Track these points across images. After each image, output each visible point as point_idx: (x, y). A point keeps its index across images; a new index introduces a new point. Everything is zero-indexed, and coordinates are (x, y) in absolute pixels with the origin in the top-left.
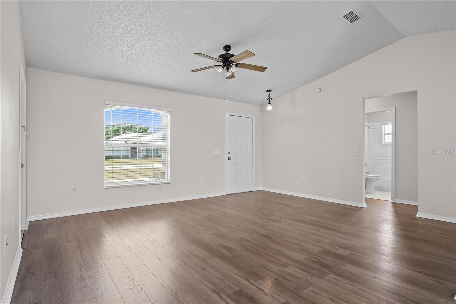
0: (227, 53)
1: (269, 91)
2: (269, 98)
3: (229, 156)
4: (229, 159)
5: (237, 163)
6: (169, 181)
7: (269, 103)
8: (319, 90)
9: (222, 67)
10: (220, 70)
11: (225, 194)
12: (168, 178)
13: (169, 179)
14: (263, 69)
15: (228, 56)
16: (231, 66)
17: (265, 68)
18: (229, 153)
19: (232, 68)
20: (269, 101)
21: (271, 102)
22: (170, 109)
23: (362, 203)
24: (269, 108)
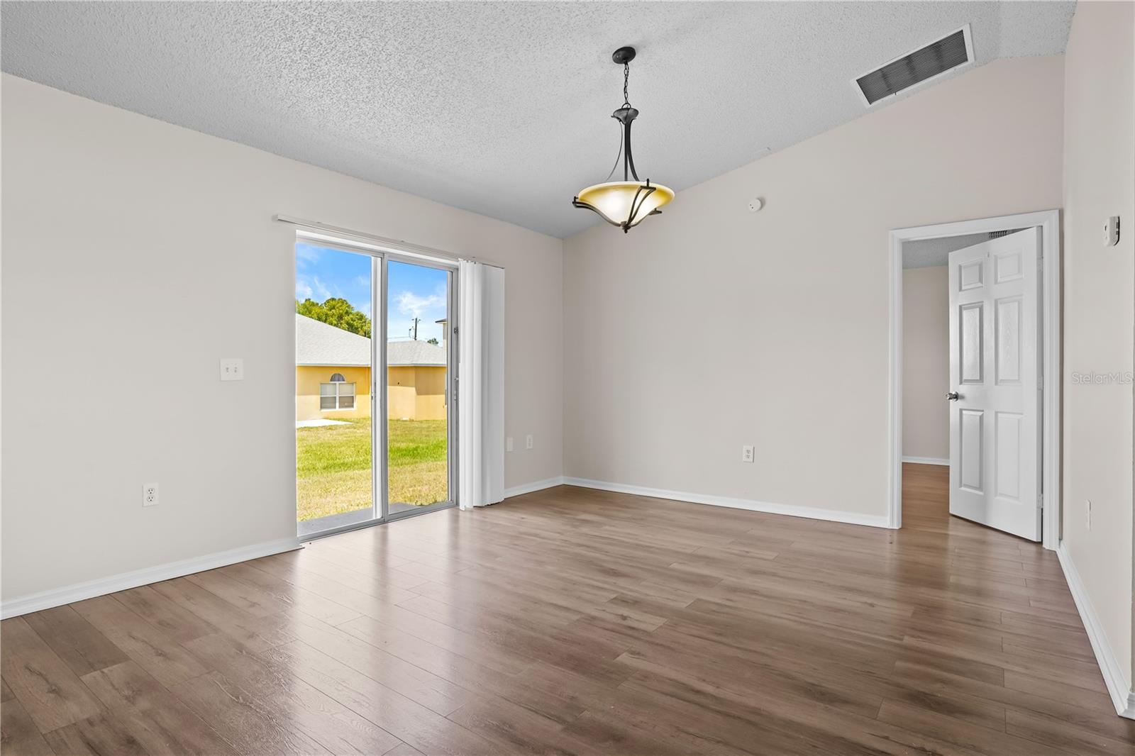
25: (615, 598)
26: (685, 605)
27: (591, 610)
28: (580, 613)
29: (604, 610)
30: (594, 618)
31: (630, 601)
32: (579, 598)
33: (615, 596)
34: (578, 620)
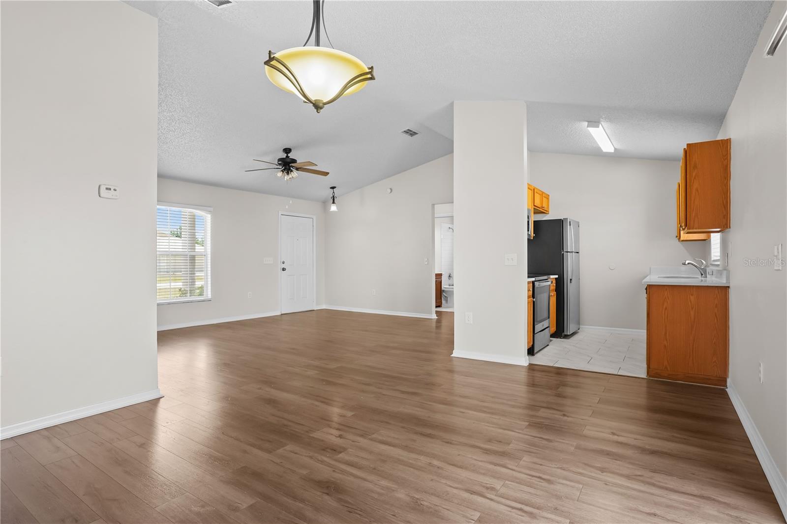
0: (287, 157)
1: (333, 188)
2: (333, 196)
3: (283, 266)
4: (284, 269)
5: (294, 275)
6: (210, 298)
7: (334, 202)
8: (389, 191)
9: (282, 171)
10: (280, 174)
11: (279, 313)
12: (208, 294)
13: (210, 296)
14: (326, 174)
15: (288, 160)
16: (292, 171)
17: (328, 173)
18: (283, 263)
19: (292, 173)
20: (334, 200)
21: (335, 201)
22: (212, 209)
23: (432, 314)
24: (333, 208)
25: (340, 452)
26: (288, 448)
27: (363, 442)
28: (371, 440)
29: (353, 441)
30: (362, 436)
31: (329, 450)
32: (371, 452)
33: (341, 455)
34: (374, 434)
